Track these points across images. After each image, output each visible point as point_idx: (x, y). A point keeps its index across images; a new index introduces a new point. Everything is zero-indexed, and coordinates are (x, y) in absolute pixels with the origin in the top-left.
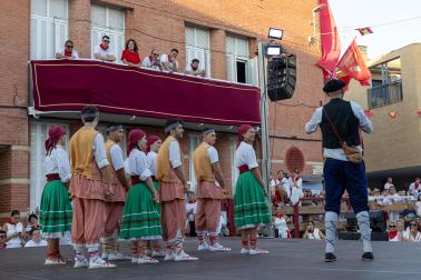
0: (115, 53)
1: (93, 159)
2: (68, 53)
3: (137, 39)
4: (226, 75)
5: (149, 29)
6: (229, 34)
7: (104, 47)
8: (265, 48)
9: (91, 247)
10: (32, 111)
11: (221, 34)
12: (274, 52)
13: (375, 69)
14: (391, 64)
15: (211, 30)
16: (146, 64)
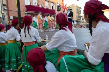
0: (36, 4)
1: (40, 18)
2: (30, 4)
3: (39, 2)
4: (51, 8)
5: (41, 1)
6: (51, 2)
7: (35, 4)
8: (57, 4)
9: (41, 29)
10: (26, 12)
11: (50, 2)
12: (58, 5)
13: (68, 8)
14: (70, 7)
15: (49, 1)
16: (40, 6)
